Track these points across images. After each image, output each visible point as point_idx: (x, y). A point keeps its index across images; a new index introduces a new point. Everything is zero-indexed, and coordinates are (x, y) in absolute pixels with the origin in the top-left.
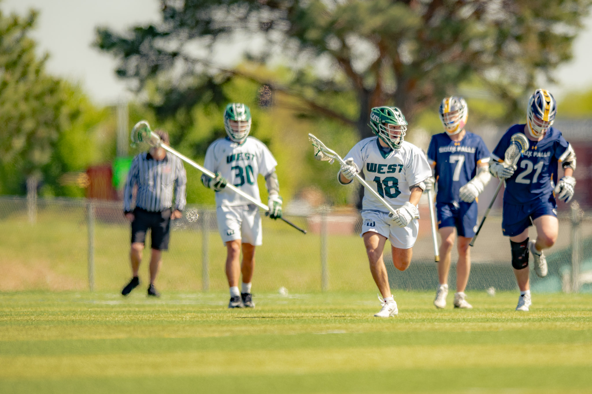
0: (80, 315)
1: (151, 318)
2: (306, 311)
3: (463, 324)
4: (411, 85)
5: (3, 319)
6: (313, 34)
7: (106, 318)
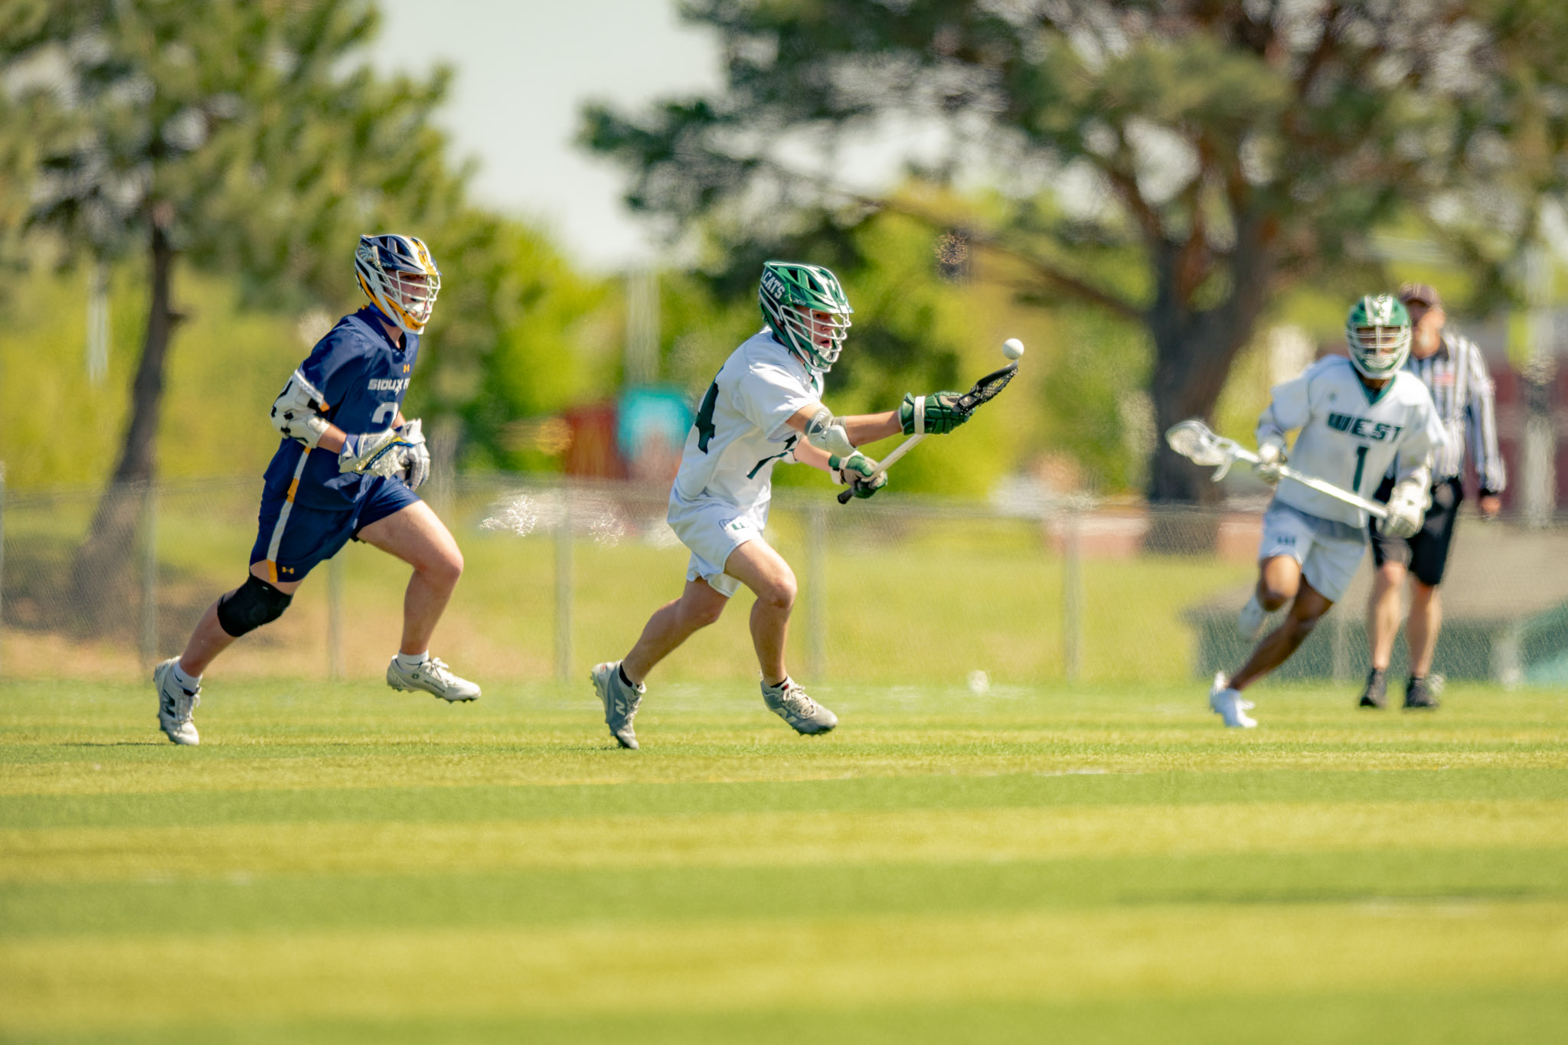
0: (531, 732)
1: (685, 741)
2: (1023, 727)
3: (1365, 754)
4: (1268, 231)
5: (362, 741)
6: (1054, 120)
7: (586, 738)
